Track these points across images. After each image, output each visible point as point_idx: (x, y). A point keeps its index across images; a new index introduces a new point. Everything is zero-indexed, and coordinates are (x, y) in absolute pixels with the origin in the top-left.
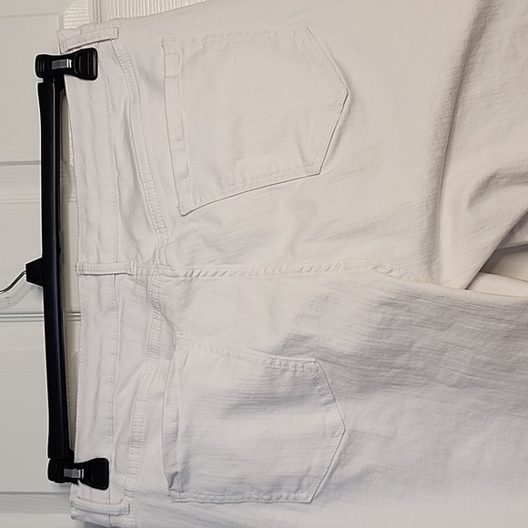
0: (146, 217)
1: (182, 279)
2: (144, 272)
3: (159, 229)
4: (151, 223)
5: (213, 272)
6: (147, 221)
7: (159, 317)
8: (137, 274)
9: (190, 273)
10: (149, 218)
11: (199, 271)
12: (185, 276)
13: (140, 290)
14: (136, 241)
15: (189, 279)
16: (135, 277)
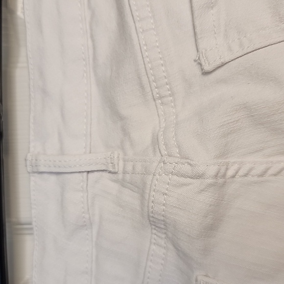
0: (140, 78)
1: (210, 181)
2: (139, 168)
3: (161, 98)
4: (148, 89)
5: (259, 169)
6: (142, 87)
7: (162, 242)
8: (125, 172)
9: (222, 171)
10: (145, 79)
11: (236, 167)
12: (216, 176)
13: (130, 198)
14: (121, 118)
15: (221, 181)
16: (120, 176)
